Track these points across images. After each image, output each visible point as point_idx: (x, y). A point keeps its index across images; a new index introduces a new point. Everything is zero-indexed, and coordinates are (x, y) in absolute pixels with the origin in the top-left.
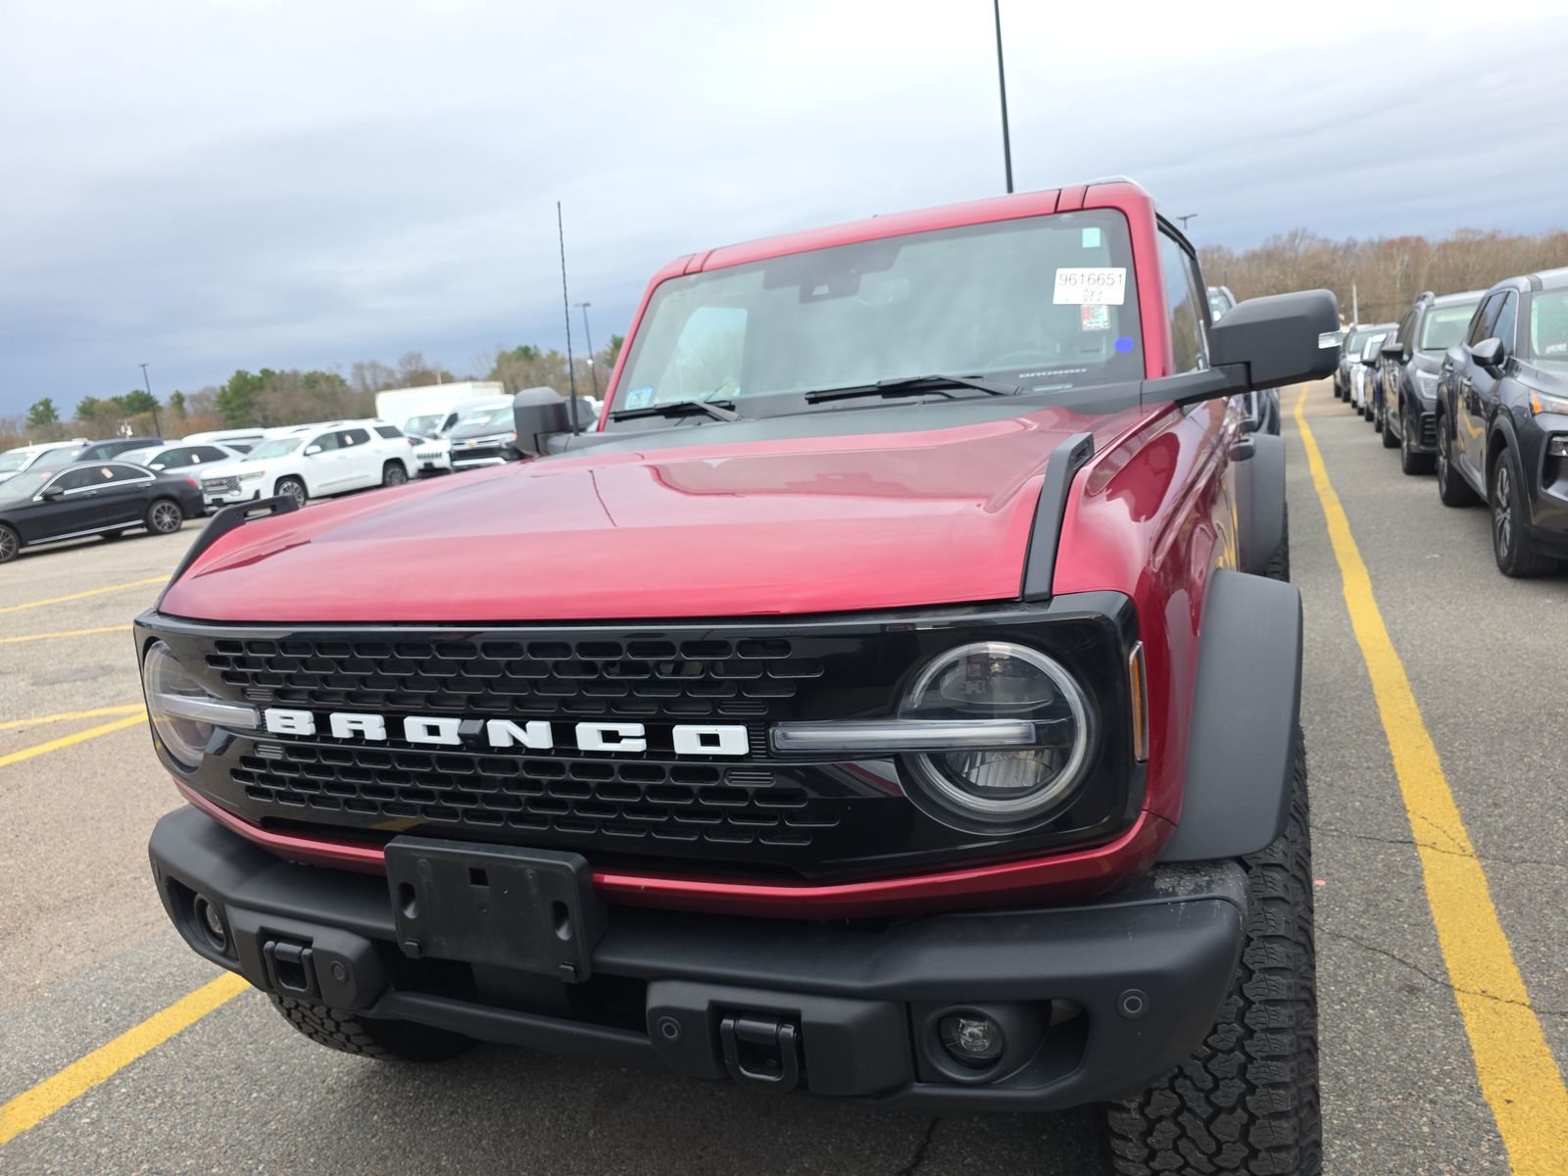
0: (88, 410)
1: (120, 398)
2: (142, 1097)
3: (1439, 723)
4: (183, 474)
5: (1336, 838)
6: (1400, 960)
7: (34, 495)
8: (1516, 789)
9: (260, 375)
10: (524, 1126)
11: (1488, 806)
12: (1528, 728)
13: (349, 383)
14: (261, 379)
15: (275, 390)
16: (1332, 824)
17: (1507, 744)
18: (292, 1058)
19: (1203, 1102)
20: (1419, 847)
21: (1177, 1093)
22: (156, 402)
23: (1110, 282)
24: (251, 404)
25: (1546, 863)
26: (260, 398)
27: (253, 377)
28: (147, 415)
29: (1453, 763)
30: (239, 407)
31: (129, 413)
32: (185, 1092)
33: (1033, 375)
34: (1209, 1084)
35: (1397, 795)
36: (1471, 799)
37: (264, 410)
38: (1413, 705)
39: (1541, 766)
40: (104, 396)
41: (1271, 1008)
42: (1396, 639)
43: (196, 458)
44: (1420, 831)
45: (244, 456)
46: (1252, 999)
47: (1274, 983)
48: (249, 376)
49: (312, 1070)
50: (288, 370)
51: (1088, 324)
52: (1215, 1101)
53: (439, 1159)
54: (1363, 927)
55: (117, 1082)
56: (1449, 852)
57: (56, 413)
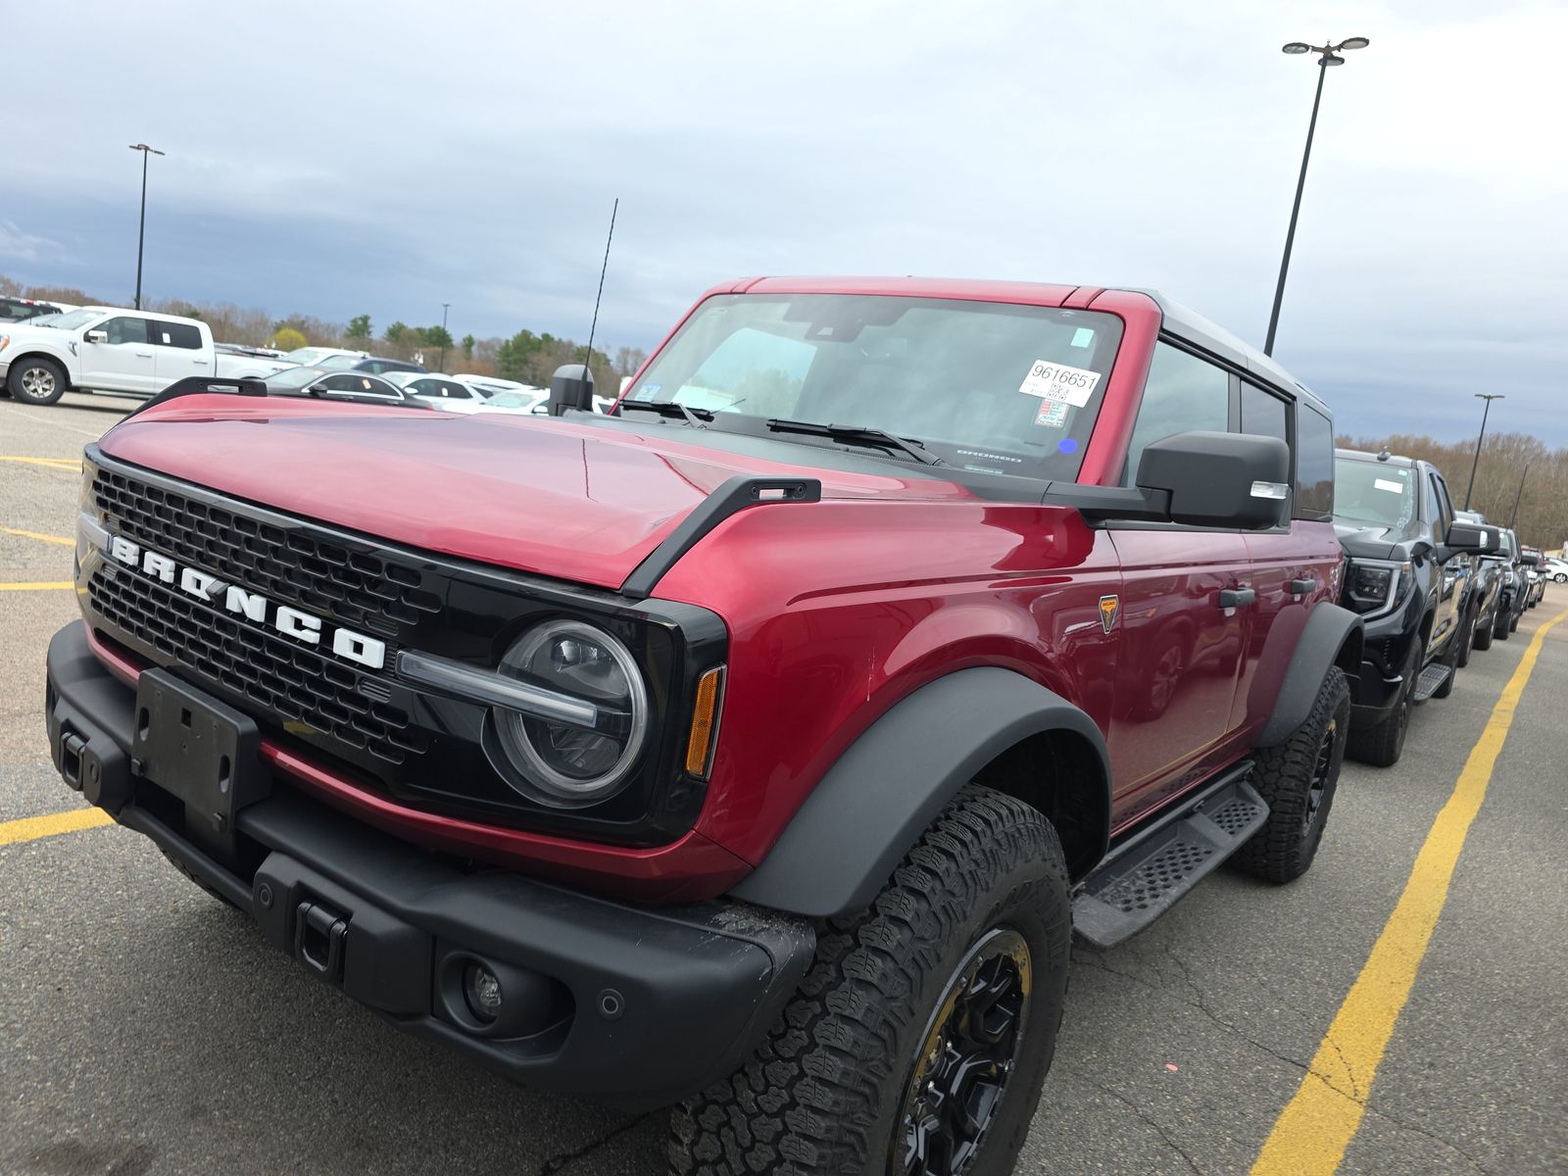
0: (396, 333)
1: (424, 330)
2: (42, 863)
3: (1438, 969)
4: (426, 402)
5: (1225, 1035)
6: (1194, 1168)
7: (304, 387)
8: (1468, 1059)
9: (541, 338)
10: (294, 995)
11: (1422, 1064)
12: (1539, 1006)
13: (612, 363)
14: (540, 342)
15: (549, 354)
16: (1231, 1020)
17: (1498, 1014)
18: (168, 876)
19: (738, 1160)
20: (1309, 1074)
21: (721, 1142)
22: (451, 341)
23: (1082, 383)
24: (526, 362)
25: (1440, 1139)
26: (535, 358)
27: (535, 338)
28: (439, 349)
29: (1418, 1010)
30: (516, 362)
31: (427, 343)
32: (74, 871)
33: (970, 453)
34: (747, 1143)
35: (1327, 1019)
36: (1408, 1050)
37: (536, 369)
38: (1424, 942)
39: (1520, 1047)
40: (411, 324)
41: (820, 1087)
42: (1460, 875)
43: (445, 392)
44: (1324, 1058)
45: (484, 400)
46: (807, 1071)
47: (831, 1063)
48: (532, 337)
49: (174, 890)
50: (565, 339)
51: (1043, 419)
52: (748, 1161)
53: (210, 994)
54: (1182, 1123)
55: (34, 845)
56: (1338, 1091)
57: (370, 330)
